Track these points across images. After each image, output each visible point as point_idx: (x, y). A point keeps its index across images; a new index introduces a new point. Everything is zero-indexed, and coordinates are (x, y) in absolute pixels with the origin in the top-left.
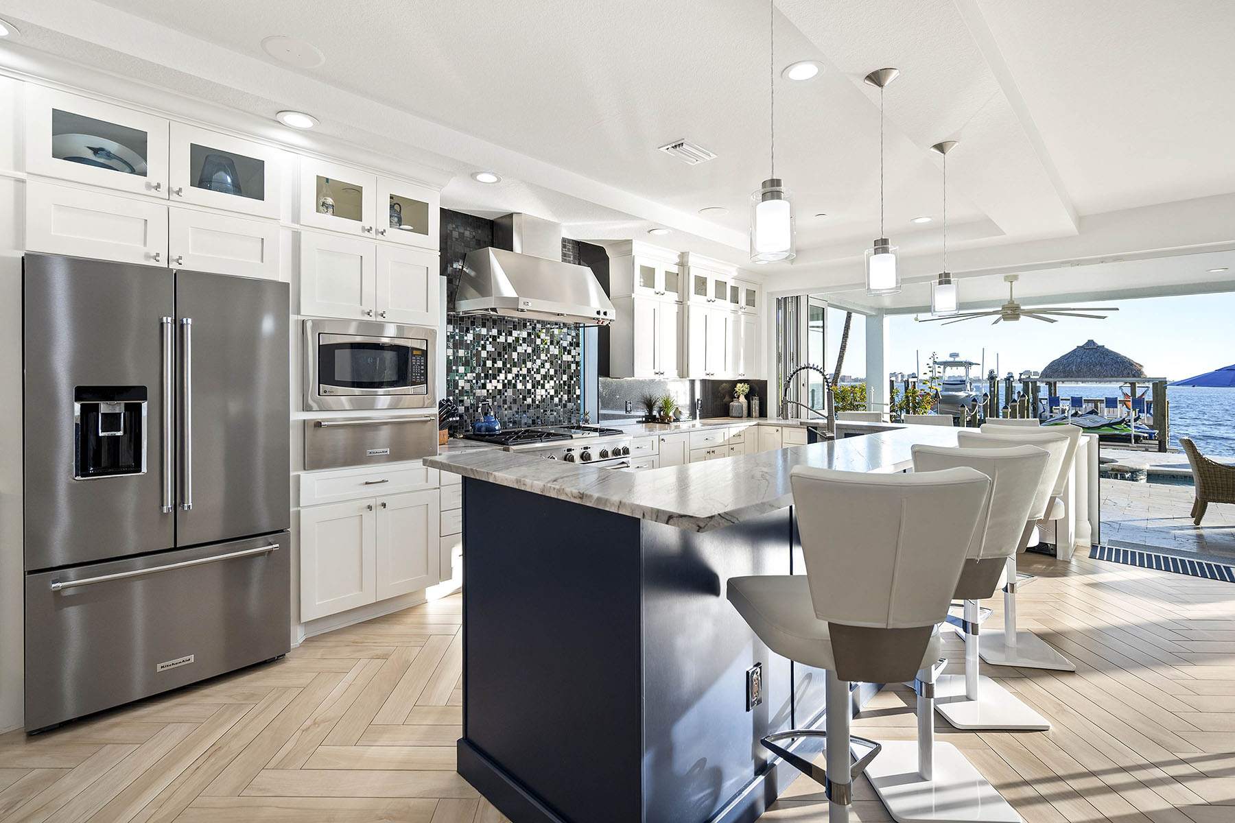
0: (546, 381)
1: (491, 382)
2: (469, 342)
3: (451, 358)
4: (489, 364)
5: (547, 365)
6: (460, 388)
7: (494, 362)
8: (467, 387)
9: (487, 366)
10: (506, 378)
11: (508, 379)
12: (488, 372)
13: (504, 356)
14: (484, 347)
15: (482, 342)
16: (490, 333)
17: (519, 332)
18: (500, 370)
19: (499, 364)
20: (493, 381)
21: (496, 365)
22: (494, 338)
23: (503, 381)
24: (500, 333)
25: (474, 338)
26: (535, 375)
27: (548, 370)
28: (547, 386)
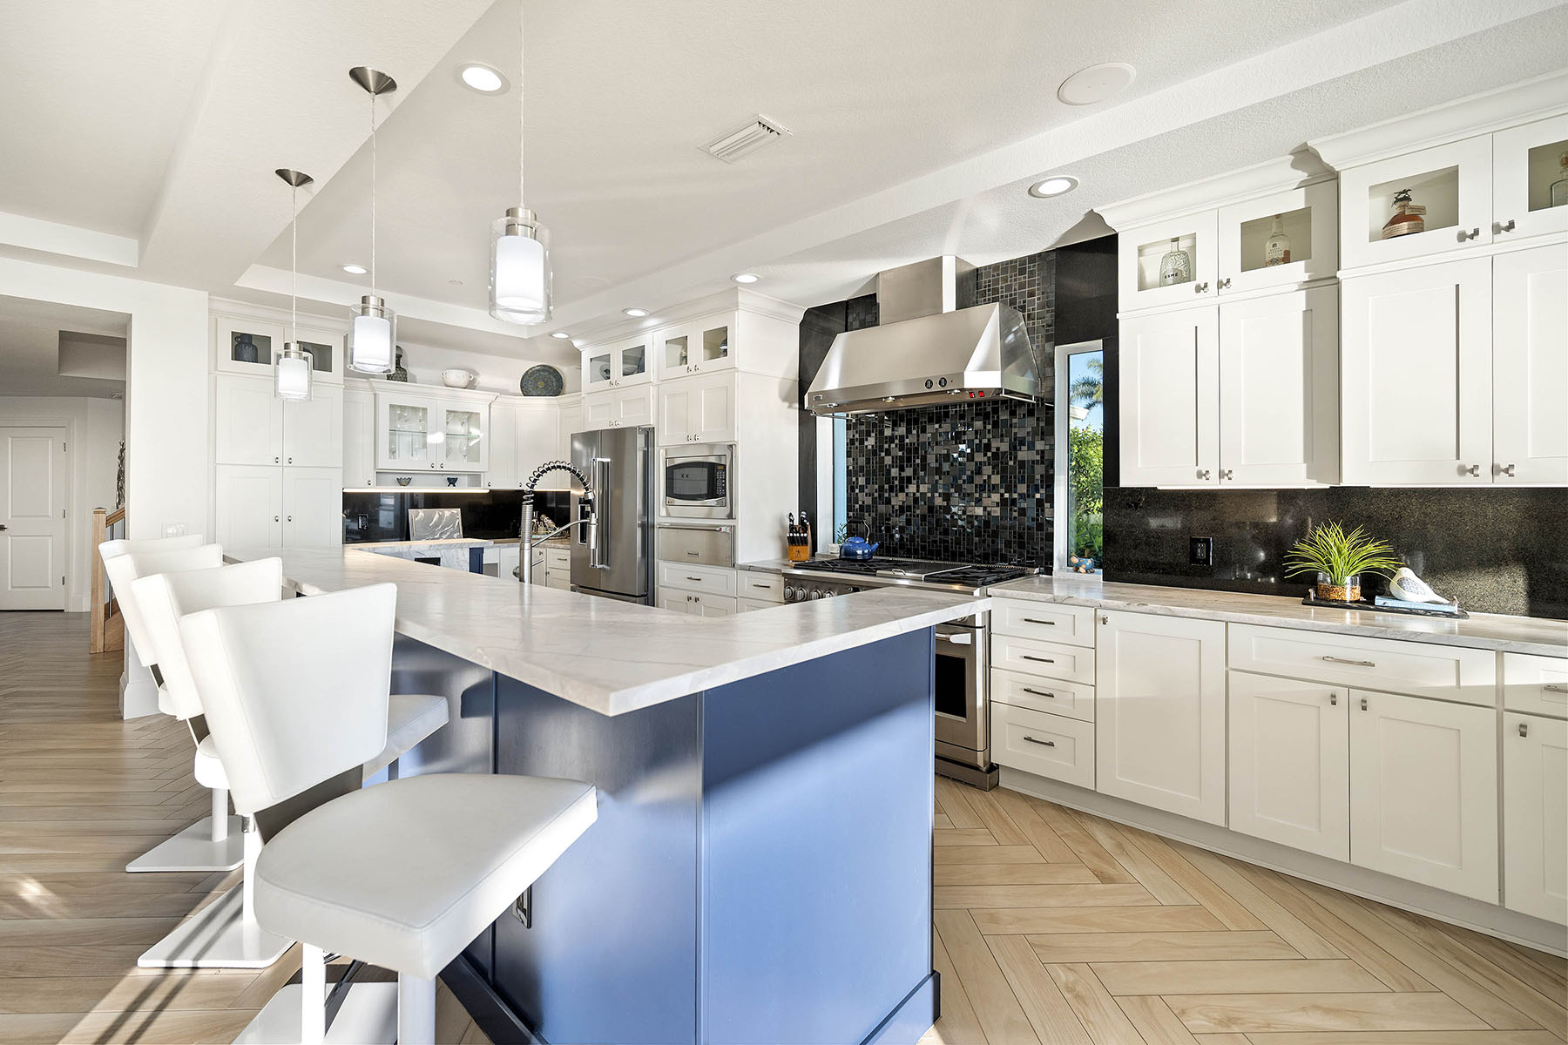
0: (984, 495)
1: (897, 495)
2: (870, 447)
3: (851, 468)
4: (894, 472)
5: (987, 470)
6: (860, 503)
7: (902, 469)
8: (869, 501)
9: (893, 475)
10: (918, 491)
11: (921, 491)
12: (893, 483)
13: (914, 461)
14: (888, 452)
15: (886, 446)
16: (896, 433)
17: (937, 426)
18: (909, 480)
19: (909, 472)
20: (899, 494)
21: (903, 474)
22: (902, 438)
23: (914, 494)
24: (909, 431)
25: (876, 443)
26: (964, 486)
27: (989, 477)
28: (986, 502)
